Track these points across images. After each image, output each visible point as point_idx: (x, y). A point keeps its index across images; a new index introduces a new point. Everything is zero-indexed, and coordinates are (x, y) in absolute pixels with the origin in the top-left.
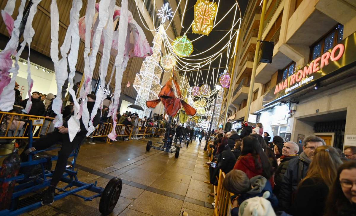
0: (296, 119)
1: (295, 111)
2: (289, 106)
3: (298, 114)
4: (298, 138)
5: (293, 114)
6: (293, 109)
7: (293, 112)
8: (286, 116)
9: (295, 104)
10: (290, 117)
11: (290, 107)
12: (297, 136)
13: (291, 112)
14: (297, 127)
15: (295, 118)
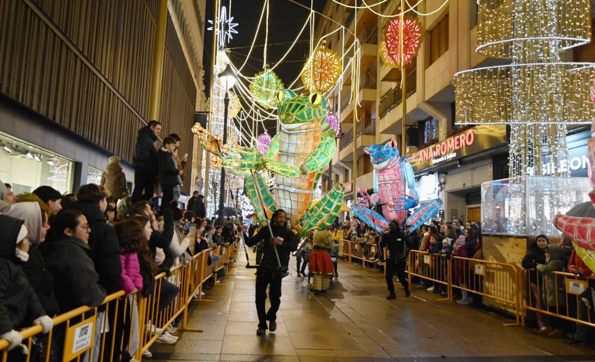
0: (447, 193)
1: (444, 183)
2: (437, 176)
3: (449, 187)
4: (452, 214)
5: (443, 186)
6: (442, 180)
7: (443, 184)
8: (436, 189)
9: (444, 175)
10: (440, 191)
11: (439, 178)
12: (450, 211)
13: (440, 184)
14: (449, 201)
15: (446, 191)
